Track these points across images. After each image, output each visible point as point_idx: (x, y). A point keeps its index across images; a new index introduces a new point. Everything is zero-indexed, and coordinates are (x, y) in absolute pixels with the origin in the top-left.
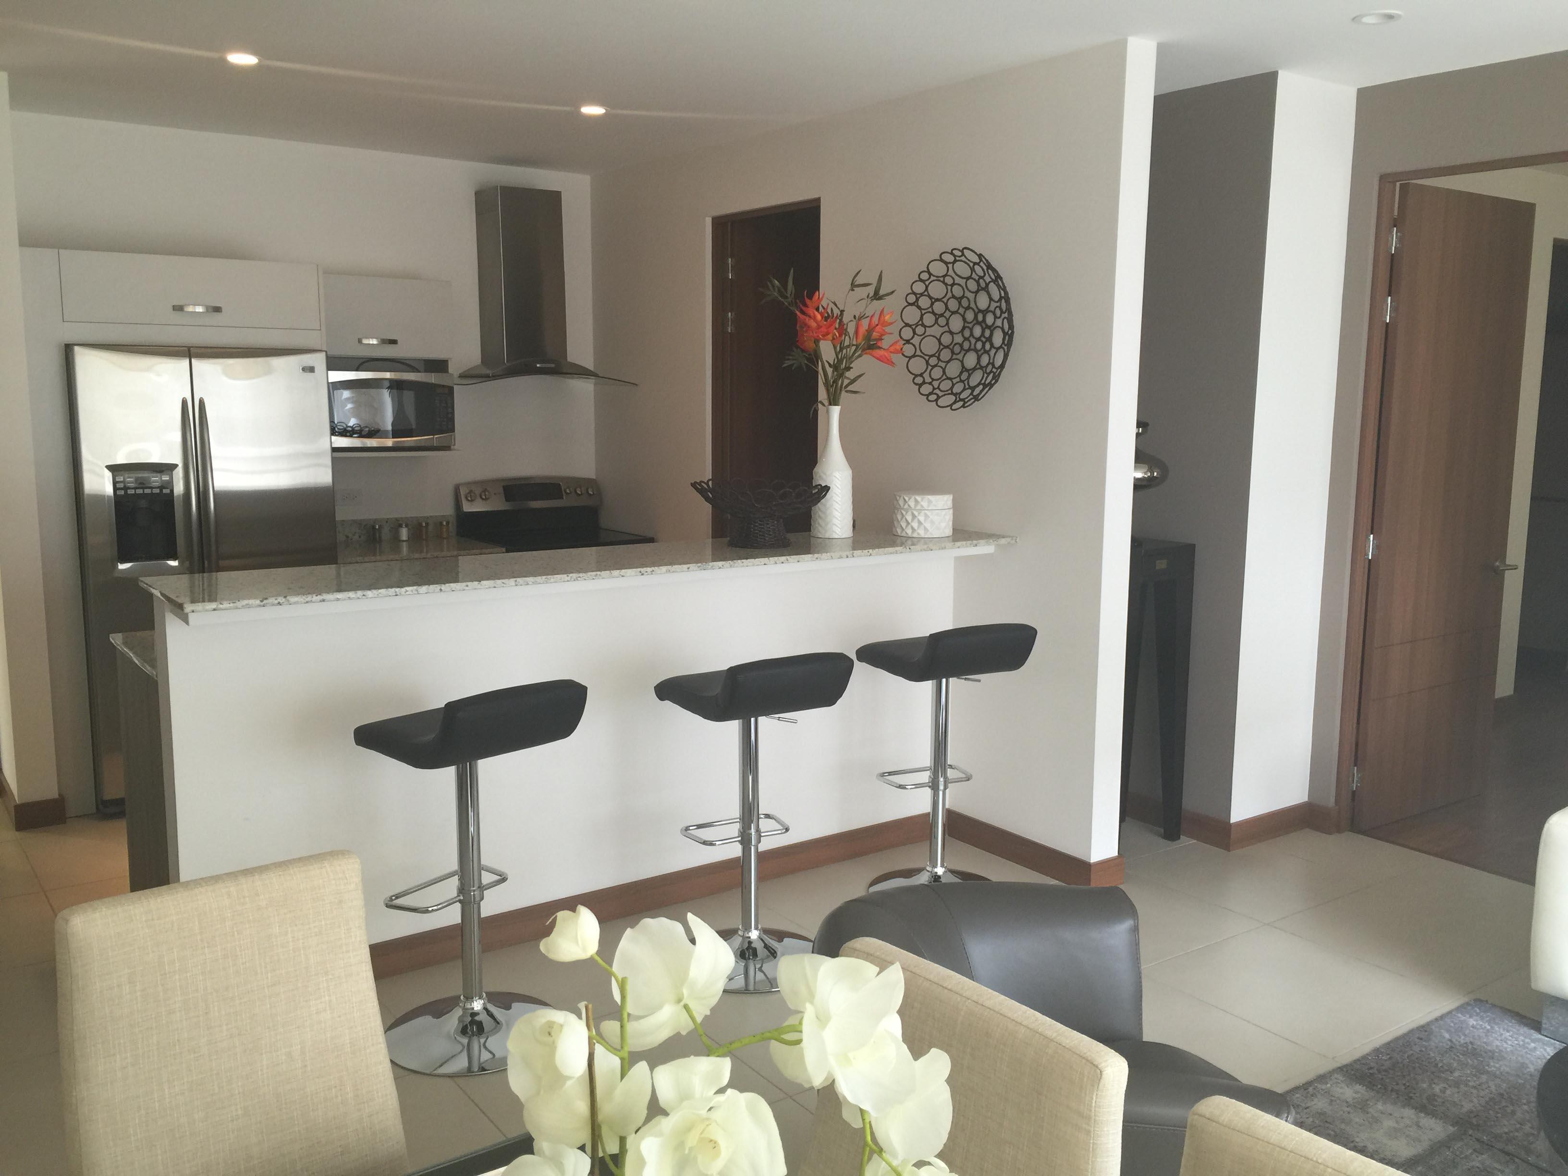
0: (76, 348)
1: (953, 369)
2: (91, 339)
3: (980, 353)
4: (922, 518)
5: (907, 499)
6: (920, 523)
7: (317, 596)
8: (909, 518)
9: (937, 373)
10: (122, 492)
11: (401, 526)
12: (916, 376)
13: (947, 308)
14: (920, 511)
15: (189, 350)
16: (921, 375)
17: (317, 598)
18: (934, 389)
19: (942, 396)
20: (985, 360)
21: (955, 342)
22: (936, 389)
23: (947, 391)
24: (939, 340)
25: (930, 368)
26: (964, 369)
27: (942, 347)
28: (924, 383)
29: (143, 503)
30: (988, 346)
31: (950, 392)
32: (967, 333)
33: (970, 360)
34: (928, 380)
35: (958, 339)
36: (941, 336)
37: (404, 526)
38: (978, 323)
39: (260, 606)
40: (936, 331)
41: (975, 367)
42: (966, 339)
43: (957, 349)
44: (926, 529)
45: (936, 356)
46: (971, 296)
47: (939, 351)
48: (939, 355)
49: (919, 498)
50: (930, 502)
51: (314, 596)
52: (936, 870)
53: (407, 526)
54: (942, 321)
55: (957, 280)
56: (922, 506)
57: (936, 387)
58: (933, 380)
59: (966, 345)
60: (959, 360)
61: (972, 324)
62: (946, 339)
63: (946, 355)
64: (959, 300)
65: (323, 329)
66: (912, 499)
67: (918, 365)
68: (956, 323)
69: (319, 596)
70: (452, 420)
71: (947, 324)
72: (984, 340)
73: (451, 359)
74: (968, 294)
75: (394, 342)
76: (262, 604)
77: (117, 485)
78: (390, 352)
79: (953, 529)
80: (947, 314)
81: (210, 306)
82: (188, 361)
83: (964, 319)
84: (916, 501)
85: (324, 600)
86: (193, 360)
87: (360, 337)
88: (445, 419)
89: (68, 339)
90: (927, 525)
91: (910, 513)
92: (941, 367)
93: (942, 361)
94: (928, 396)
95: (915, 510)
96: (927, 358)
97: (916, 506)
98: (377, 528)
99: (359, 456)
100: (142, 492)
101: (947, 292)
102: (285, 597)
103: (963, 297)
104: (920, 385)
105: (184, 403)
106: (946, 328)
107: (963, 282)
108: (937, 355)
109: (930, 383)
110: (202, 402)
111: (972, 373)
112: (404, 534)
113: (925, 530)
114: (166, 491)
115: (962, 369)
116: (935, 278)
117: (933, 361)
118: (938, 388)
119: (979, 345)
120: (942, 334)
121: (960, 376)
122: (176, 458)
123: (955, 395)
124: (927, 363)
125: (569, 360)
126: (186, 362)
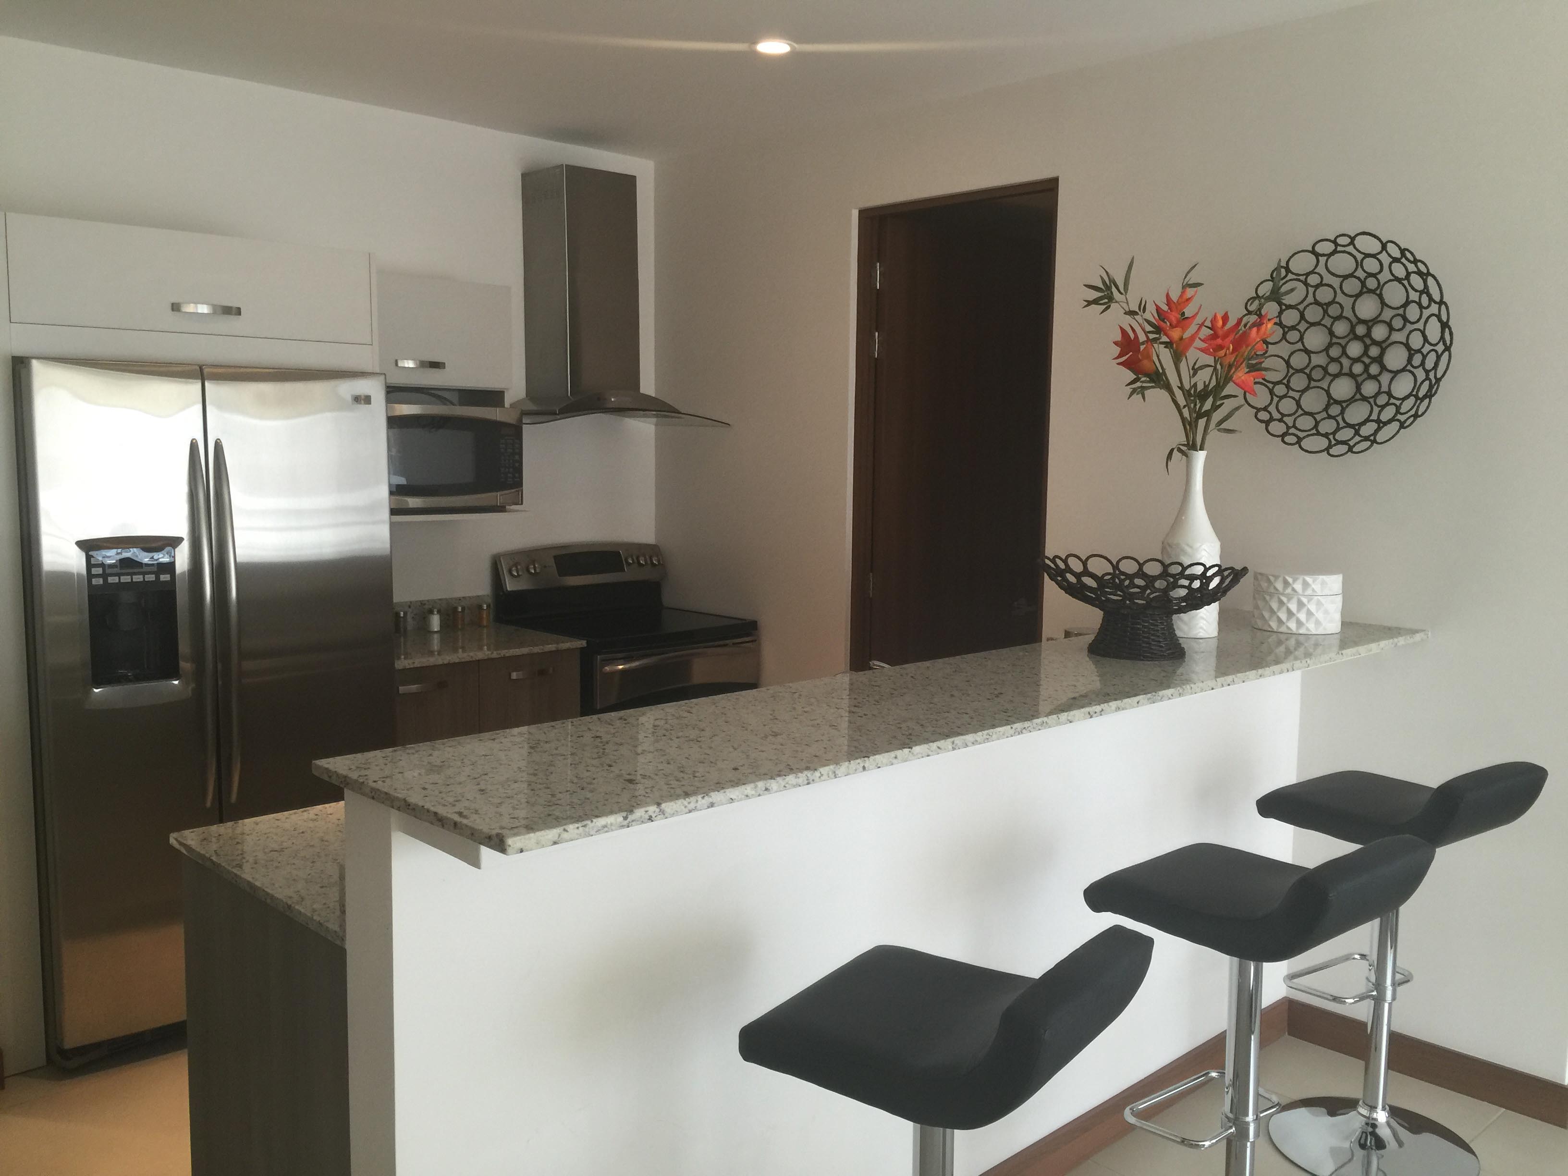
0: (35, 364)
1: (1313, 401)
2: (57, 351)
3: (1360, 379)
4: (1312, 607)
5: (1290, 580)
6: (1310, 614)
7: (703, 798)
8: (1293, 606)
9: (1287, 406)
10: (100, 581)
11: (431, 612)
12: (1258, 410)
13: (1302, 317)
14: (1310, 598)
15: (201, 368)
16: (1265, 409)
17: (704, 801)
18: (1288, 428)
19: (1304, 438)
20: (1369, 388)
21: (1313, 364)
22: (1290, 428)
23: (1309, 430)
24: (1288, 363)
25: (1276, 399)
26: (1331, 401)
27: (1291, 371)
28: (1272, 419)
29: (127, 597)
30: (1374, 369)
31: (1314, 431)
32: (1335, 352)
33: (1342, 388)
34: (1276, 415)
35: (1319, 360)
36: (1290, 357)
37: (436, 613)
38: (1357, 338)
39: (622, 827)
40: (1284, 349)
41: (1353, 397)
42: (1332, 360)
43: (1317, 374)
44: (1318, 623)
45: (1284, 384)
46: (1347, 302)
47: (1288, 377)
48: (1289, 381)
49: (1309, 579)
50: (1323, 583)
51: (699, 797)
52: (1375, 1115)
53: (439, 612)
54: (1293, 336)
55: (1328, 279)
56: (1313, 590)
57: (1291, 424)
58: (1283, 415)
59: (1333, 368)
60: (1323, 389)
61: (1347, 339)
62: (1299, 360)
63: (1299, 382)
64: (1325, 307)
65: (376, 343)
66: (1300, 581)
67: (1261, 397)
68: (1315, 339)
69: (706, 798)
70: (519, 470)
71: (1301, 339)
72: (1367, 360)
73: (507, 389)
74: (1340, 298)
75: (436, 365)
76: (625, 823)
77: (93, 570)
78: (433, 379)
79: (1342, 622)
80: (1303, 326)
81: (220, 306)
82: (198, 386)
83: (1331, 333)
84: (1306, 585)
85: (712, 805)
86: (207, 384)
87: (397, 358)
88: (511, 470)
89: (19, 351)
90: (1320, 615)
91: (1295, 600)
92: (1294, 398)
93: (1293, 390)
94: (1283, 436)
95: (1283, 594)
96: (1271, 386)
97: (1304, 589)
98: (402, 615)
99: (421, 520)
100: (130, 580)
101: (1307, 296)
102: (659, 804)
103: (1333, 302)
104: (1267, 423)
105: (194, 446)
106: (1299, 346)
107: (1336, 282)
108: (1285, 381)
109: (1280, 420)
110: (218, 446)
111: (1347, 406)
112: (435, 622)
113: (1315, 624)
114: (165, 577)
115: (1329, 401)
116: (1294, 277)
117: (1280, 390)
118: (1294, 426)
119: (1358, 368)
120: (1292, 353)
121: (1326, 409)
122: (179, 527)
123: (1326, 435)
124: (1271, 392)
125: (642, 391)
126: (196, 387)
